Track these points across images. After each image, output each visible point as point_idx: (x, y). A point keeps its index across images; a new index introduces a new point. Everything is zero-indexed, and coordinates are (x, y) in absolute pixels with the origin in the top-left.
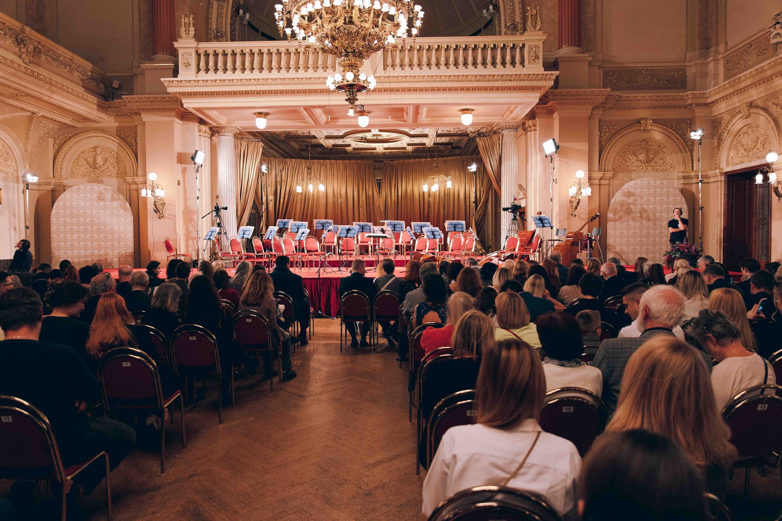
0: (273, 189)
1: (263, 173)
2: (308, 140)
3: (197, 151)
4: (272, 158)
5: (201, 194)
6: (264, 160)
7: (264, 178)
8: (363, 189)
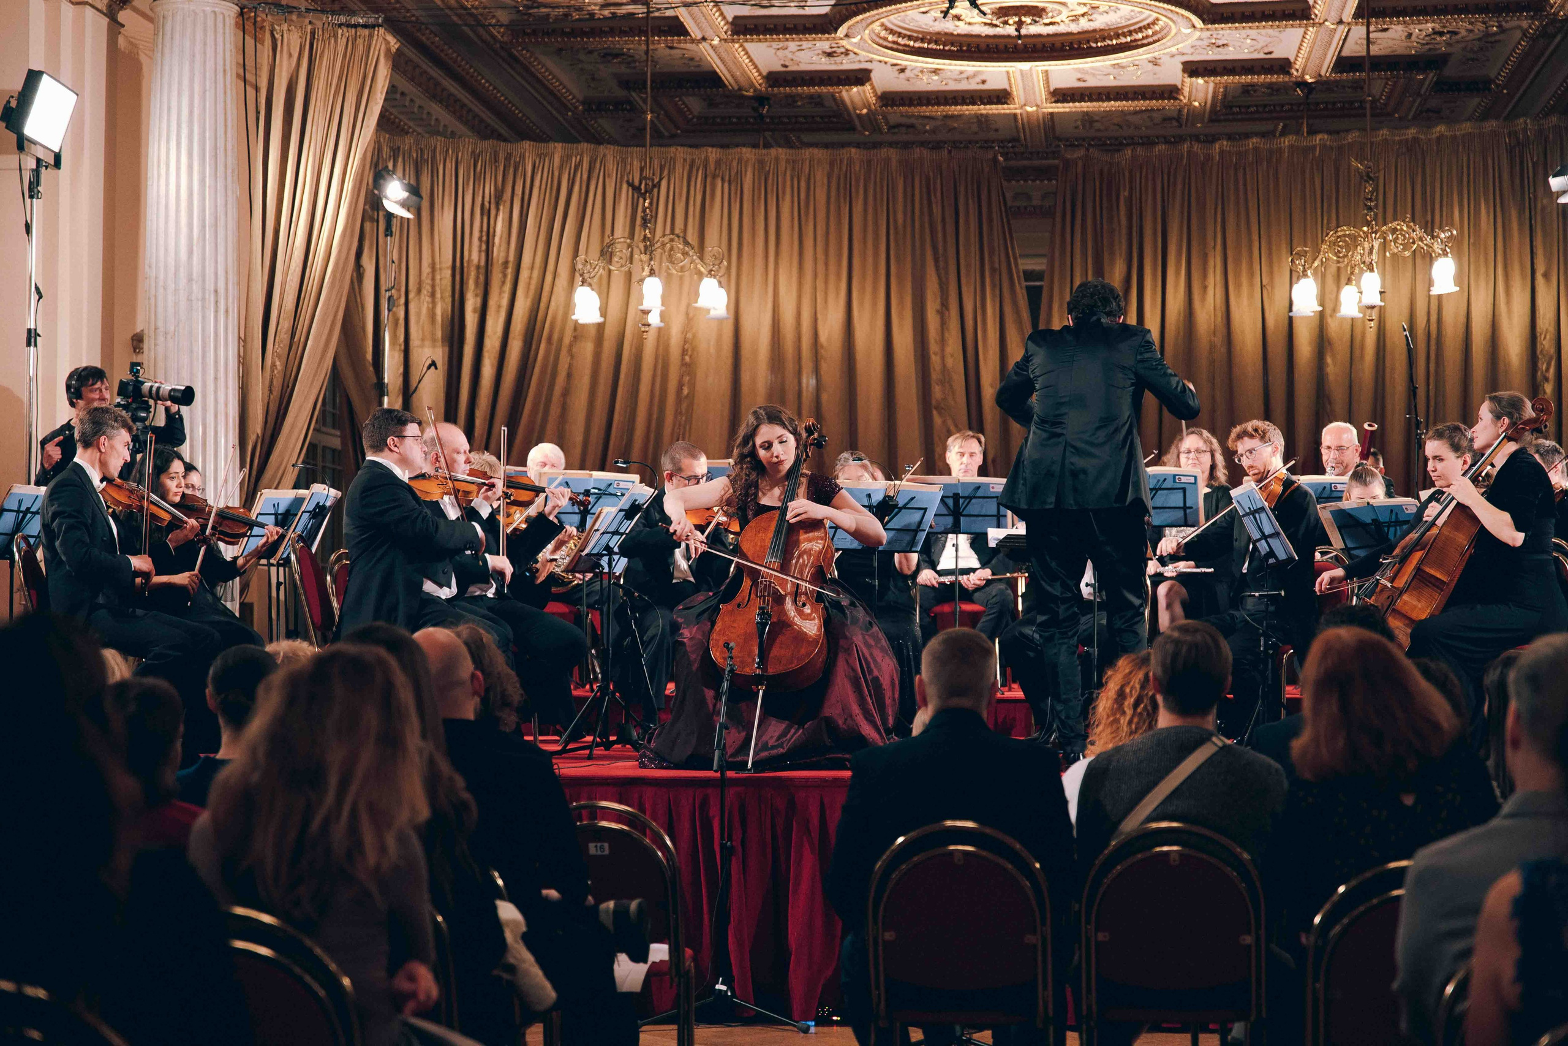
0: (443, 307)
1: (390, 216)
2: (634, 45)
3: (33, 78)
4: (439, 142)
5: (52, 316)
6: (395, 152)
7: (391, 247)
8: (945, 305)
